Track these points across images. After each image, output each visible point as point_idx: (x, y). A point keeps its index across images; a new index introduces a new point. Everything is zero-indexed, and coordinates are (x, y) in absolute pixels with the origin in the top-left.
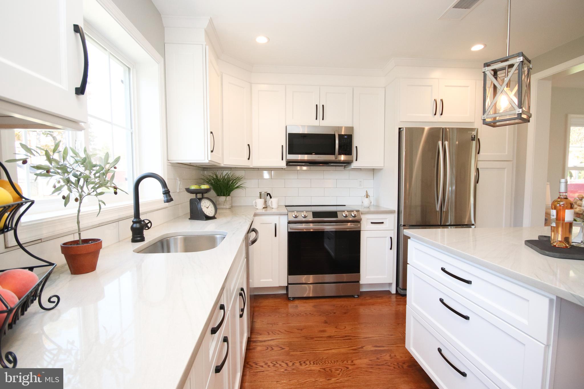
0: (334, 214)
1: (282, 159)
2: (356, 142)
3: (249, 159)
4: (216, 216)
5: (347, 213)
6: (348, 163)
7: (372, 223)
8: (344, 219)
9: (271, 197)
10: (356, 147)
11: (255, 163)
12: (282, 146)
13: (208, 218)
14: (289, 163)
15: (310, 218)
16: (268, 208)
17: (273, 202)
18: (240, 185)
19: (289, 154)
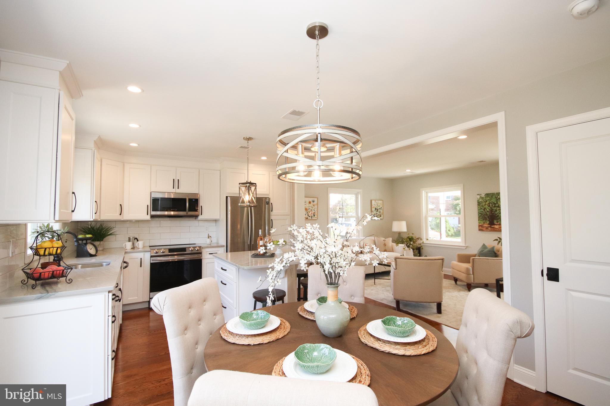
0: (184, 249)
1: (148, 214)
2: (201, 203)
3: (120, 214)
4: (97, 255)
5: (193, 249)
6: (196, 217)
7: (209, 254)
8: (190, 252)
9: (138, 241)
10: (201, 206)
11: (126, 216)
12: (148, 205)
13: (91, 256)
14: (152, 217)
15: (167, 253)
16: (135, 248)
17: (140, 244)
18: (113, 233)
19: (153, 211)
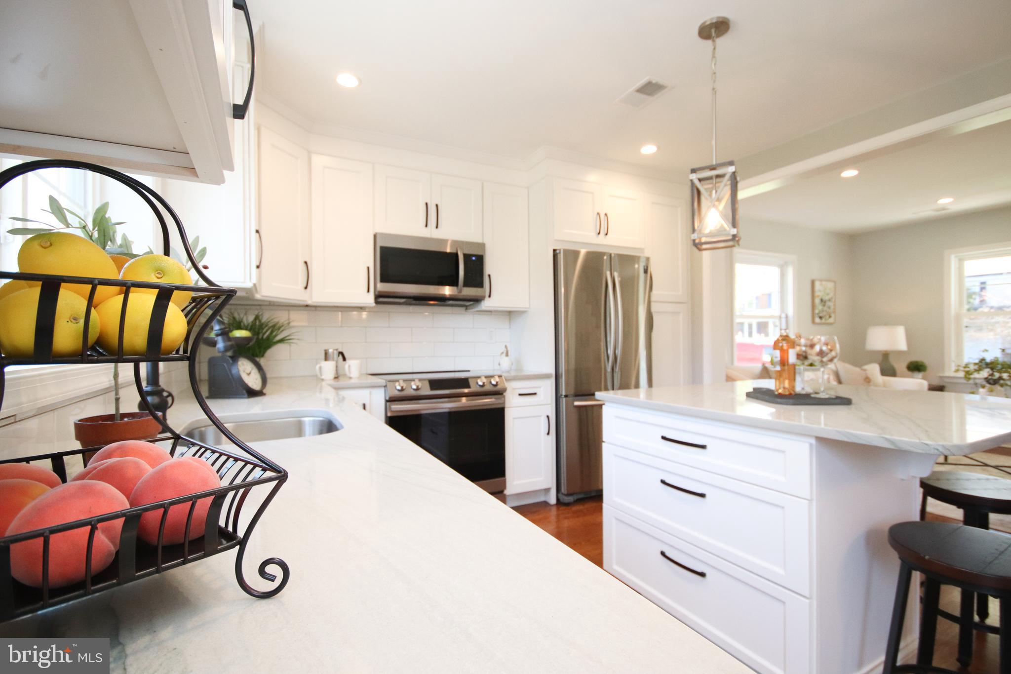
0: (464, 383)
1: (368, 291)
2: (490, 267)
3: (306, 288)
4: (264, 391)
5: (485, 380)
6: (477, 300)
7: (520, 395)
8: (479, 389)
9: (344, 359)
10: (489, 276)
11: (319, 295)
12: (368, 268)
13: (252, 393)
14: (380, 297)
15: (427, 391)
16: (341, 378)
17: (353, 367)
19: (380, 281)
